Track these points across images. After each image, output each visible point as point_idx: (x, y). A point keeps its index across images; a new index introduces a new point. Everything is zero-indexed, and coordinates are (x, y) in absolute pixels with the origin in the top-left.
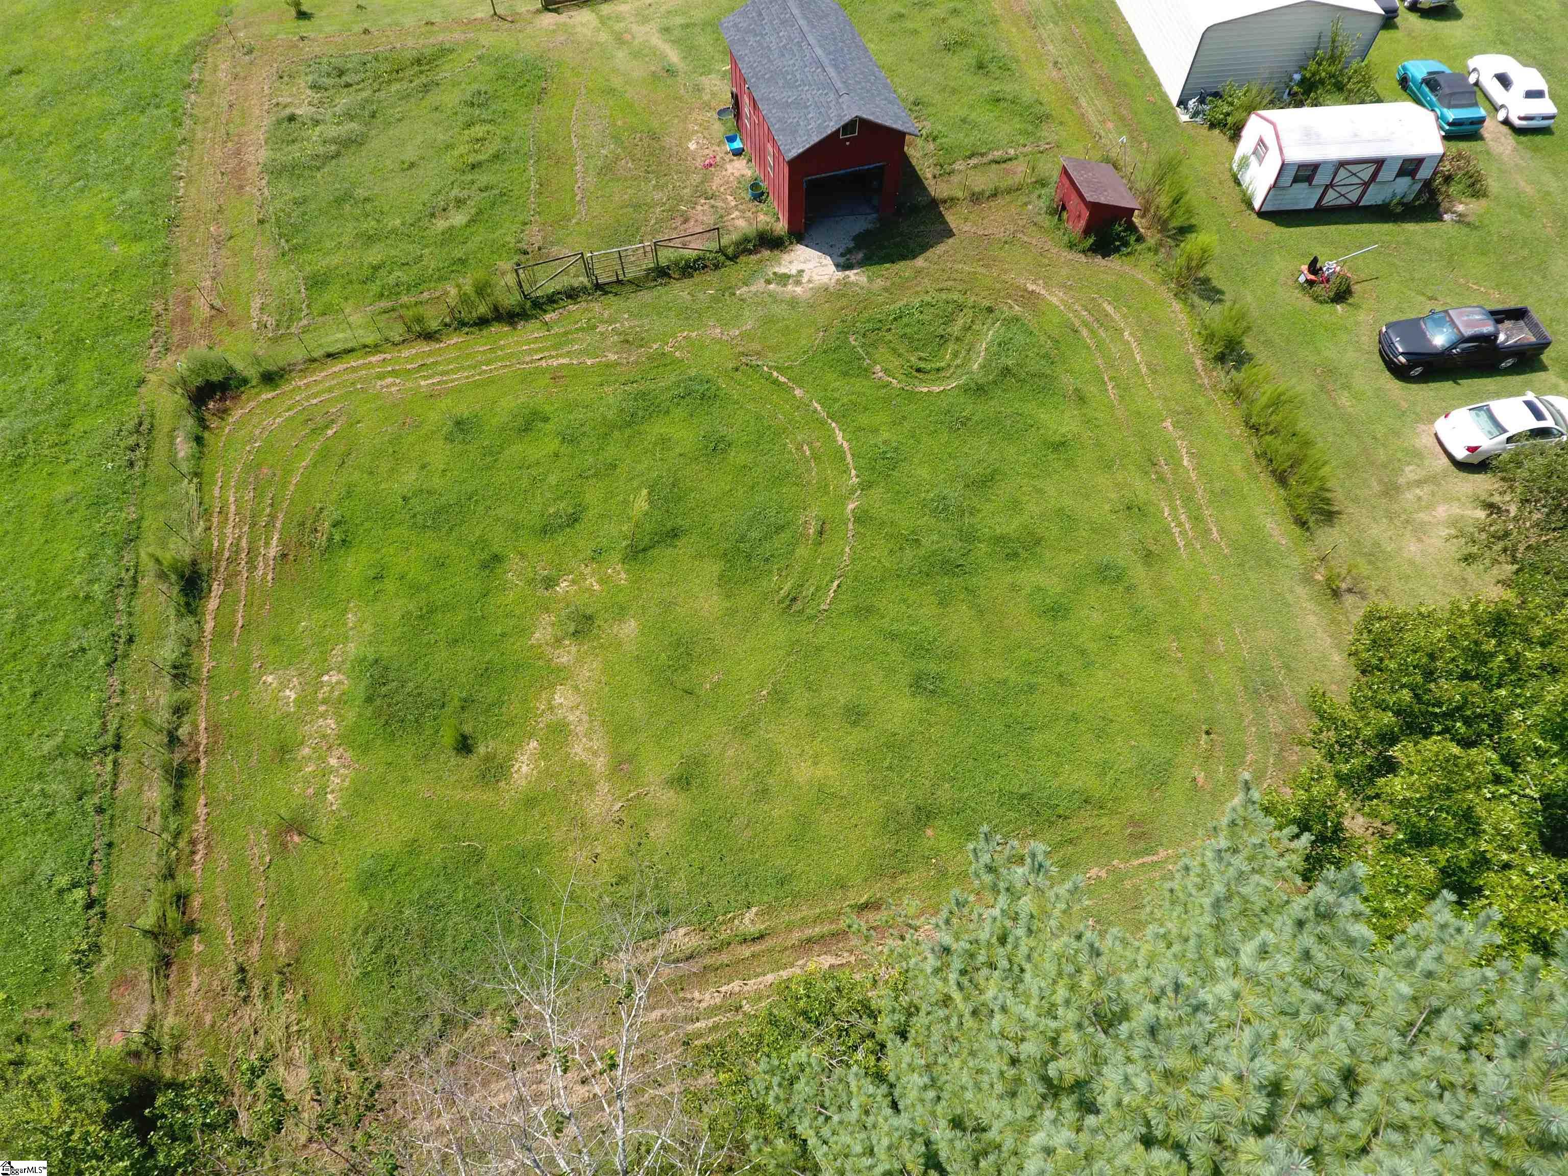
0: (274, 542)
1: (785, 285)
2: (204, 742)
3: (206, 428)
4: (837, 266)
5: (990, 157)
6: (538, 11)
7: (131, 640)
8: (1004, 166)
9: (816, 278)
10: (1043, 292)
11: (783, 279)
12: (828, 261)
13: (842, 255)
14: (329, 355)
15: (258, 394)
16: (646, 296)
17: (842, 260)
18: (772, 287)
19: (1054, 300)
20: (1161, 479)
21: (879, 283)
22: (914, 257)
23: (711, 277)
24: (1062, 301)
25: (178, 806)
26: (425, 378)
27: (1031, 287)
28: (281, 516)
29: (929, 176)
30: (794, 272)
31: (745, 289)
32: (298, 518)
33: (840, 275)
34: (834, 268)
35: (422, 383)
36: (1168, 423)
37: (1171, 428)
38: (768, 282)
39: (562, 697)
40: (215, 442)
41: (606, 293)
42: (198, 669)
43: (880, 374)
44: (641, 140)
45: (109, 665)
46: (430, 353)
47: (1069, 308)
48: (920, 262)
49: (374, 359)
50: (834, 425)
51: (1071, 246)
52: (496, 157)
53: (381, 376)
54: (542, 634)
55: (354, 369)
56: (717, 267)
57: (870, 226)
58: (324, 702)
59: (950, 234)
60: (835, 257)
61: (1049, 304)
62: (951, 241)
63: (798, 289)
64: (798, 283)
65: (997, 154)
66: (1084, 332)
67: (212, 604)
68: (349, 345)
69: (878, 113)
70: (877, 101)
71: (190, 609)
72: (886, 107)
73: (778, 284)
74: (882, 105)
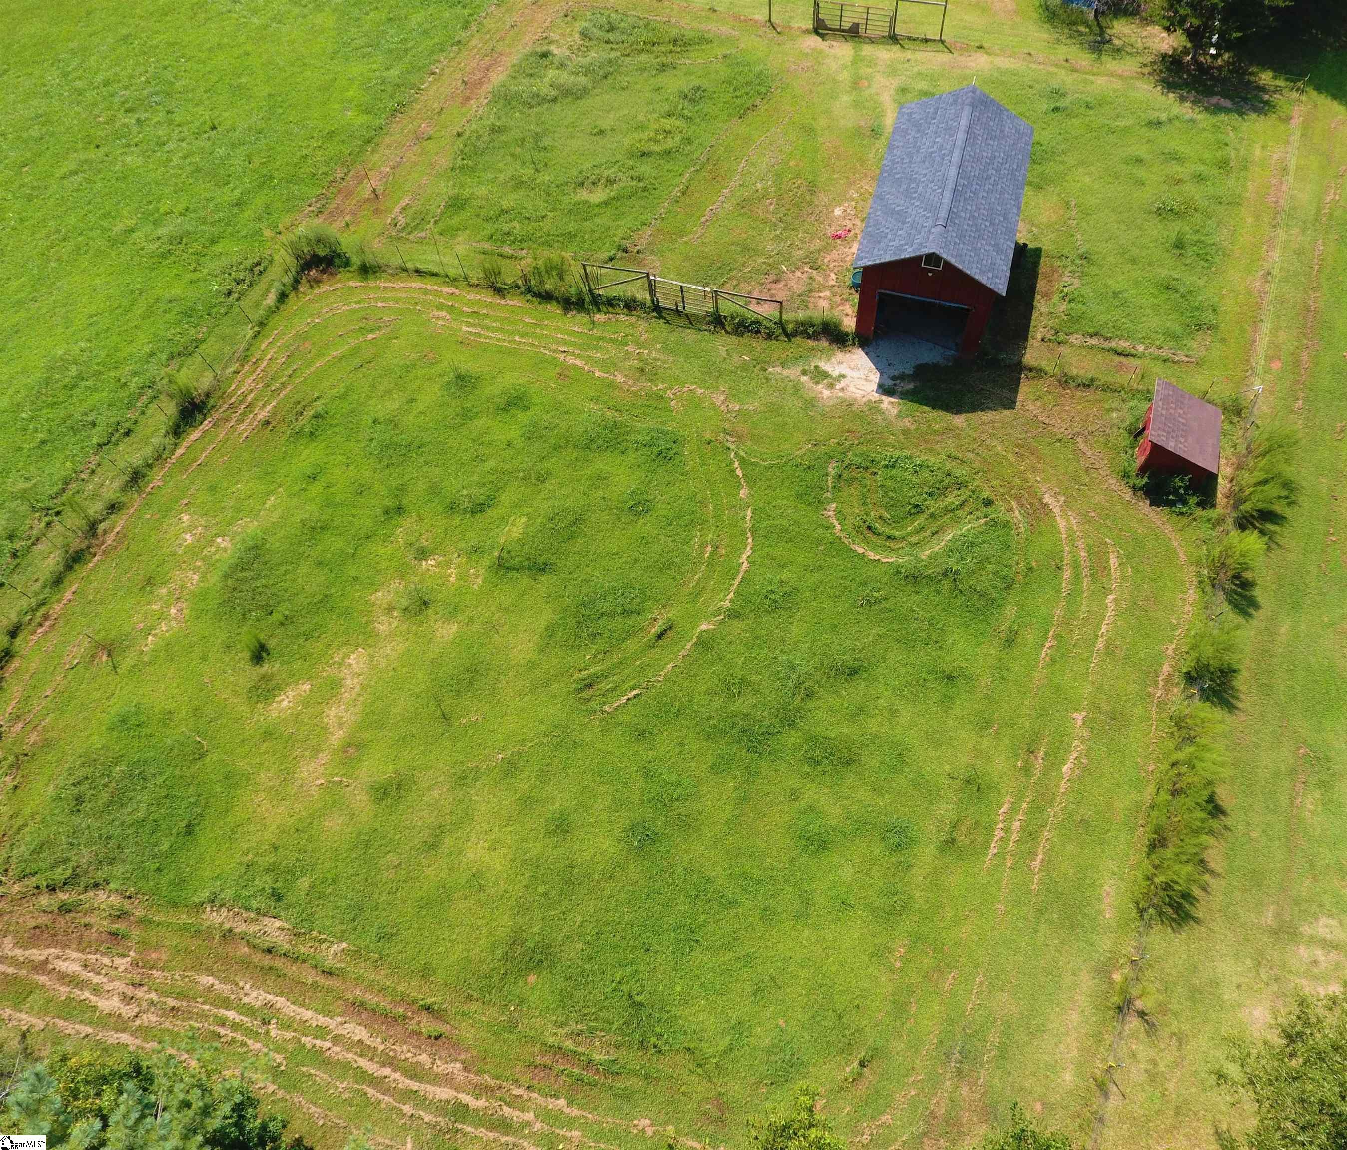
0: (269, 408)
1: (817, 383)
2: (109, 542)
3: (295, 289)
4: (880, 386)
5: (1113, 344)
6: (807, 32)
7: (128, 433)
8: (1122, 359)
9: (852, 389)
10: (1057, 510)
11: (820, 375)
12: (875, 377)
13: (894, 378)
14: (418, 271)
15: (349, 279)
16: (690, 336)
17: (889, 383)
18: (804, 379)
19: (1062, 524)
20: (1027, 770)
21: (907, 423)
22: (958, 412)
23: (759, 345)
24: (1070, 529)
25: (58, 581)
26: (469, 325)
27: (1047, 499)
28: (289, 388)
29: (1039, 336)
30: (835, 374)
31: (779, 369)
32: (298, 397)
33: (876, 396)
34: (875, 387)
35: (465, 329)
36: (1079, 717)
37: (1080, 723)
38: (804, 373)
39: (357, 660)
40: (292, 302)
41: (660, 317)
42: (148, 483)
43: (831, 513)
44: (799, 187)
45: (100, 446)
46: (488, 306)
47: (1071, 538)
48: (959, 420)
49: (446, 290)
50: (750, 540)
51: (1126, 475)
52: (668, 153)
53: (441, 307)
54: (381, 597)
55: (426, 292)
56: (769, 336)
57: (942, 362)
58: (203, 559)
59: (1010, 404)
60: (885, 376)
61: (1054, 525)
62: (1007, 412)
63: (826, 393)
64: (831, 386)
65: (1124, 345)
66: (1067, 574)
67: (195, 435)
68: (435, 269)
69: (968, 257)
70: (979, 245)
71: (177, 431)
72: (986, 253)
73: (811, 379)
74: (982, 250)
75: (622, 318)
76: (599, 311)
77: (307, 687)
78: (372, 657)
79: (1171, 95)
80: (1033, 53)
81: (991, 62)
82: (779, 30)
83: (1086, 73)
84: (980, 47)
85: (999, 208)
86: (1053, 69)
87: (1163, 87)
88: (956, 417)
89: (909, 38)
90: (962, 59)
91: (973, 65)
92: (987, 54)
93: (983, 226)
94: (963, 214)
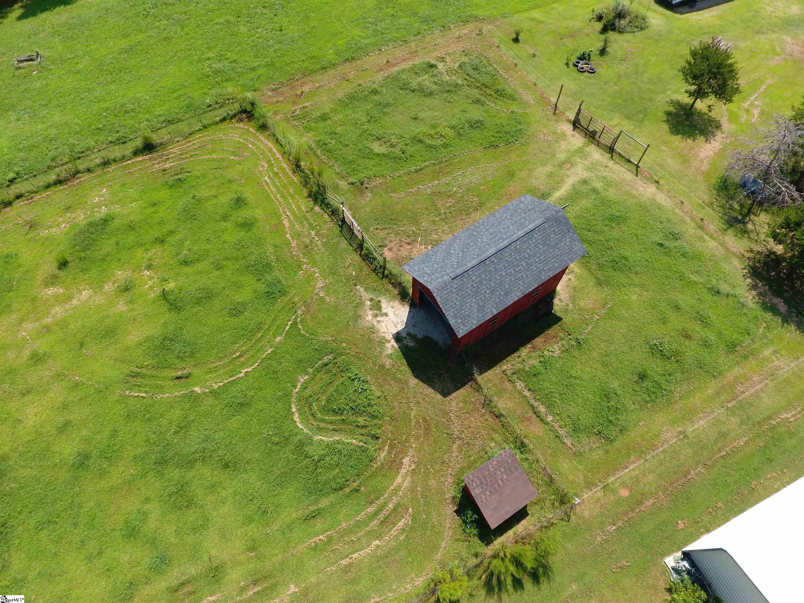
0: (173, 164)
1: (371, 309)
2: (75, 183)
3: (231, 118)
4: (398, 333)
5: (536, 404)
6: (569, 121)
7: (123, 143)
8: (534, 417)
9: (383, 324)
10: (403, 471)
11: (377, 306)
12: (400, 327)
13: (409, 334)
14: (277, 139)
15: (252, 126)
16: (344, 244)
17: (404, 335)
18: (368, 303)
19: (399, 480)
20: (243, 590)
21: (388, 362)
22: (417, 377)
23: (366, 270)
24: (399, 486)
25: (48, 186)
26: (270, 178)
27: (406, 461)
28: (186, 160)
30: (384, 311)
31: (362, 289)
32: (185, 166)
33: (389, 337)
34: (395, 331)
35: (266, 178)
36: (293, 589)
37: (290, 592)
38: (371, 300)
39: (86, 294)
40: (225, 125)
41: (340, 226)
42: (108, 168)
43: (302, 380)
44: (472, 202)
45: (111, 142)
46: (285, 173)
47: (395, 491)
48: (413, 381)
49: (278, 155)
50: (257, 364)
52: (431, 146)
53: (269, 161)
54: (119, 274)
55: (271, 151)
56: (374, 270)
57: (441, 343)
58: (92, 212)
59: (445, 394)
60: (406, 330)
61: (394, 478)
62: (439, 397)
63: (370, 317)
64: (376, 316)
65: (542, 409)
66: (371, 509)
67: (140, 159)
68: (284, 143)
69: (452, 303)
70: (469, 300)
71: (136, 153)
72: (469, 307)
73: (371, 305)
74: (468, 305)
75: (326, 216)
76: (321, 206)
77: (61, 291)
78: (91, 296)
79: (749, 280)
80: (685, 203)
81: (654, 194)
82: (557, 112)
83: (707, 234)
84: (657, 182)
85: (507, 287)
86: (688, 220)
87: (749, 272)
88: (414, 378)
89: (620, 154)
90: (640, 182)
91: (642, 189)
92: (658, 188)
93: (483, 292)
94: (474, 278)
